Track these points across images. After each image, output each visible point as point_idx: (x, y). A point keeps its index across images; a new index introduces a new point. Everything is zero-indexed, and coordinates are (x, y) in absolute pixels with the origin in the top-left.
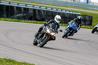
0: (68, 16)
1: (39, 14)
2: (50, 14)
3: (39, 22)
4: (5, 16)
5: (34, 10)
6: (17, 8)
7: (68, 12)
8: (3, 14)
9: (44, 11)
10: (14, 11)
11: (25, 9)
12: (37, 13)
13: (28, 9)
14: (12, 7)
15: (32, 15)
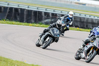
0: (96, 22)
2: (78, 20)
4: (33, 21)
7: (96, 18)
8: (31, 19)
10: (42, 16)
11: (53, 14)
14: (40, 13)
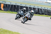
1: (41, 11)
3: (41, 15)
5: (38, 9)
6: (30, 8)
9: (43, 9)
12: (40, 10)
13: (35, 8)
15: (37, 11)
